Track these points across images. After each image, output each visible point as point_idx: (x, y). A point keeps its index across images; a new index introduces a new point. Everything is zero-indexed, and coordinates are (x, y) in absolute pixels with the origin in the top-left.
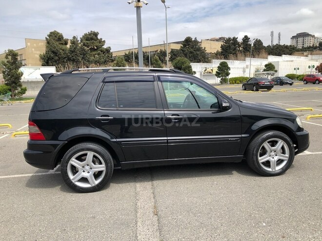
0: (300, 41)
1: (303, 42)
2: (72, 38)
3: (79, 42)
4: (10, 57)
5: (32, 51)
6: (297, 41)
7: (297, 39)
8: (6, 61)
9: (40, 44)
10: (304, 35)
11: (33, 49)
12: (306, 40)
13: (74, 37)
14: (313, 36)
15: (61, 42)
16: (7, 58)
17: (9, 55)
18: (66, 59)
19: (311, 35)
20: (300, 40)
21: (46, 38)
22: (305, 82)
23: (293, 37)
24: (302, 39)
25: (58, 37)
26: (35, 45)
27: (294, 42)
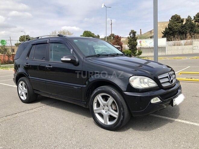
2: (187, 18)
3: (192, 19)
4: (131, 34)
5: (160, 29)
8: (129, 36)
9: (166, 24)
11: (161, 28)
13: (189, 17)
15: (178, 21)
16: (130, 35)
17: (131, 33)
18: (178, 32)
21: (170, 20)
25: (176, 18)
26: (162, 25)
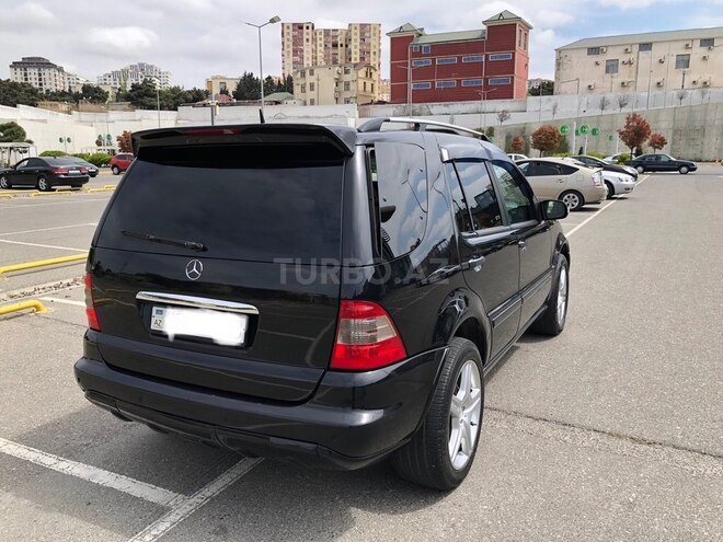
0: (33, 76)
1: (40, 79)
6: (26, 74)
7: (25, 69)
10: (41, 64)
12: (47, 76)
14: (60, 70)
19: (55, 66)
20: (33, 73)
22: (116, 170)
23: (15, 65)
24: (36, 71)
27: (19, 75)
